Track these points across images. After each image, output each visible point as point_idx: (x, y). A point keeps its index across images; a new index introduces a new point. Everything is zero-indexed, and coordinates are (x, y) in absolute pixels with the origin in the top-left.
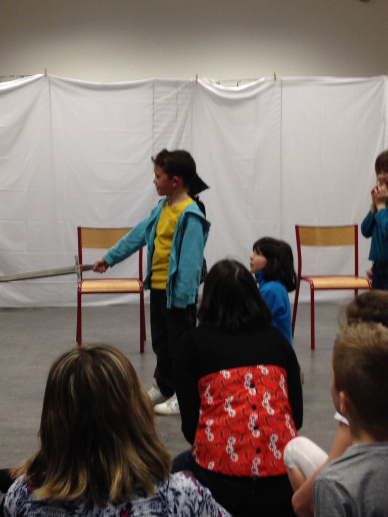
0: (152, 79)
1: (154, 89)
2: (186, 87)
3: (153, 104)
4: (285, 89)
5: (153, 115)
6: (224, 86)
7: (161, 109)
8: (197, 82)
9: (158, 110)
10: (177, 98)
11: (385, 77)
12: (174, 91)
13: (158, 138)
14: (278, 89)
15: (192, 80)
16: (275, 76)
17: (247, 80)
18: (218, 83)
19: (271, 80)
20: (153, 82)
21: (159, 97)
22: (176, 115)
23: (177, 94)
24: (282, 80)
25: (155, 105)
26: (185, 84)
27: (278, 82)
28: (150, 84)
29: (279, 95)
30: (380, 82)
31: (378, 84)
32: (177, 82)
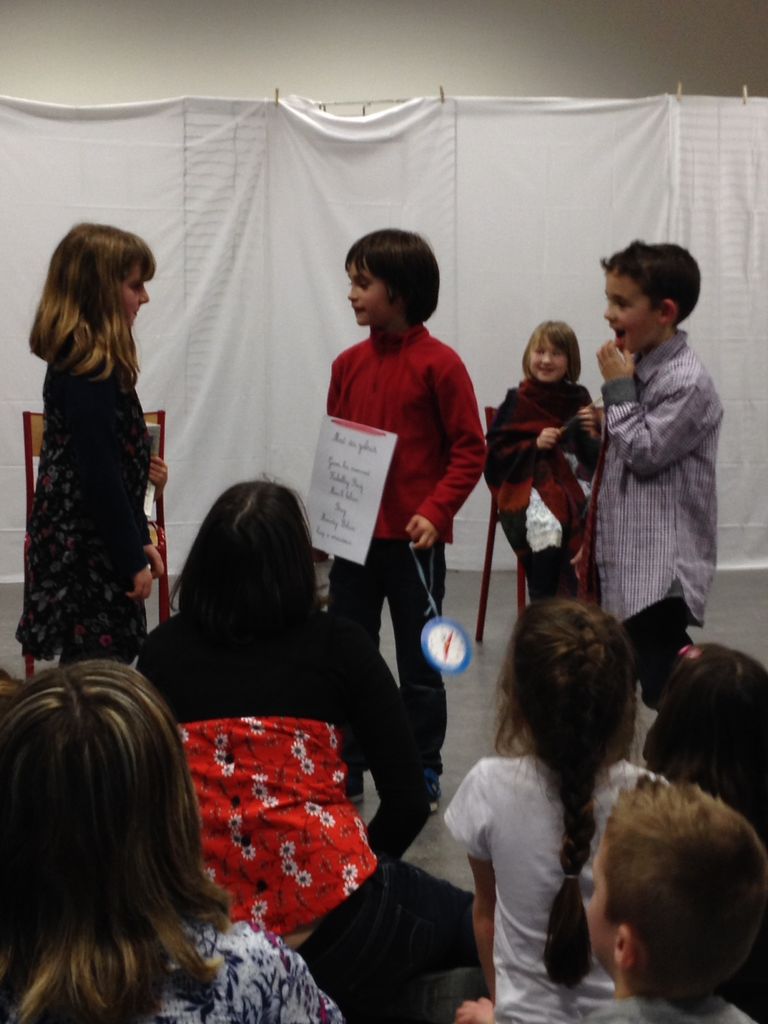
0: (182, 97)
1: (185, 120)
2: (254, 114)
3: (185, 149)
4: (463, 121)
5: (185, 175)
6: (334, 113)
7: (203, 162)
8: (277, 104)
9: (196, 164)
10: (234, 139)
11: (671, 98)
12: (229, 123)
13: (197, 225)
14: (448, 121)
15: (266, 100)
16: (442, 94)
17: (383, 102)
18: (323, 107)
19: (434, 102)
20: (183, 102)
21: (198, 137)
22: (234, 176)
23: (236, 128)
24: (456, 102)
25: (188, 154)
26: (252, 109)
27: (447, 107)
28: (179, 110)
29: (451, 133)
30: (661, 108)
31: (657, 113)
32: (236, 103)
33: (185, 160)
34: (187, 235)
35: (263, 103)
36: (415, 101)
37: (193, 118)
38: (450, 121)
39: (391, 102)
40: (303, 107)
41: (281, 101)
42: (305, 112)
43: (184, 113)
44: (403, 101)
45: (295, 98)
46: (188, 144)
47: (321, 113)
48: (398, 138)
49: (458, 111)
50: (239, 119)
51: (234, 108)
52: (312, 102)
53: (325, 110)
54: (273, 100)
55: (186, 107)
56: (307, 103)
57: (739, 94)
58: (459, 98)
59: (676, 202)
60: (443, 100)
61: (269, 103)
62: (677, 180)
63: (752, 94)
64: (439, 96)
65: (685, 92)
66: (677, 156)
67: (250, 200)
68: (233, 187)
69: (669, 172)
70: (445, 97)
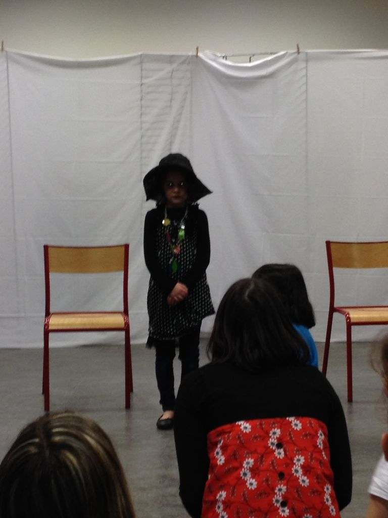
0: (140, 53)
1: (142, 67)
4: (311, 65)
5: (141, 100)
6: (232, 61)
7: (151, 92)
8: (197, 56)
10: (171, 77)
13: (148, 130)
15: (191, 54)
17: (261, 54)
18: (225, 57)
20: (140, 56)
21: (149, 77)
22: (171, 100)
23: (173, 71)
24: (307, 54)
25: (143, 86)
26: (182, 59)
27: (302, 56)
32: (172, 56)
33: (142, 91)
34: (142, 136)
35: (189, 56)
36: (282, 53)
37: (146, 66)
38: (303, 65)
39: (266, 54)
40: (213, 57)
41: (200, 55)
42: (214, 60)
43: (141, 62)
44: (272, 54)
45: (208, 52)
46: (144, 81)
47: (224, 61)
48: (271, 76)
49: (308, 58)
50: (174, 66)
51: (171, 59)
52: (219, 55)
53: (226, 59)
54: (195, 54)
55: (142, 59)
56: (215, 55)
58: (309, 51)
60: (298, 52)
61: (192, 56)
64: (296, 50)
67: (180, 114)
68: (170, 107)
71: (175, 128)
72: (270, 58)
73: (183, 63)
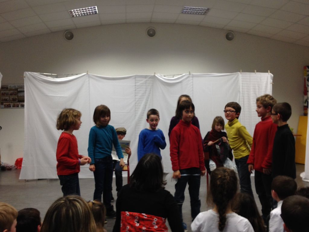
0: (135, 75)
3: (135, 85)
4: (195, 79)
5: (135, 91)
6: (167, 77)
7: (139, 88)
8: (155, 76)
9: (138, 88)
10: (146, 83)
11: (239, 73)
12: (145, 80)
13: (138, 101)
14: (191, 78)
15: (152, 75)
16: (190, 73)
17: (177, 75)
18: (164, 76)
19: (188, 75)
20: (135, 76)
21: (138, 83)
22: (146, 91)
23: (146, 81)
24: (193, 75)
25: (136, 86)
27: (191, 75)
28: (134, 77)
29: (192, 81)
30: (237, 75)
31: (236, 76)
32: (146, 76)
33: (135, 88)
34: (136, 103)
36: (184, 74)
37: (137, 79)
40: (160, 76)
41: (156, 75)
42: (161, 77)
43: (135, 78)
44: (181, 75)
45: (158, 74)
46: (136, 84)
48: (180, 82)
49: (193, 76)
50: (147, 79)
51: (146, 77)
54: (154, 75)
55: (136, 77)
56: (161, 75)
57: (254, 72)
58: (193, 74)
59: (241, 95)
60: (190, 74)
61: (153, 76)
62: (241, 90)
63: (257, 72)
64: (188, 73)
65: (243, 71)
66: (241, 85)
67: (149, 96)
68: (145, 93)
69: (239, 88)
70: (191, 73)
71: (147, 100)
72: (180, 76)
73: (150, 78)
